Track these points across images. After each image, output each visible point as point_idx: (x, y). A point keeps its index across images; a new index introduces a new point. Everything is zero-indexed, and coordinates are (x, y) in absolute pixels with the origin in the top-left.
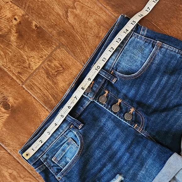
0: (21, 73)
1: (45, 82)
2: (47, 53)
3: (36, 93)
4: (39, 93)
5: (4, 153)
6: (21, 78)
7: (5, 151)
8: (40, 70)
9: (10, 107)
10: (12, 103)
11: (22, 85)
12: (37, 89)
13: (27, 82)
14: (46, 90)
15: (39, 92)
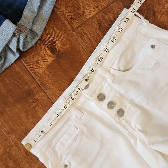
0: (73, 19)
1: (96, 33)
2: (104, 4)
3: (85, 42)
4: (88, 43)
5: (43, 95)
6: (73, 24)
7: (44, 94)
8: (93, 20)
9: (56, 51)
10: (59, 48)
11: (73, 31)
12: (87, 38)
13: (78, 30)
14: (96, 41)
15: (88, 41)
